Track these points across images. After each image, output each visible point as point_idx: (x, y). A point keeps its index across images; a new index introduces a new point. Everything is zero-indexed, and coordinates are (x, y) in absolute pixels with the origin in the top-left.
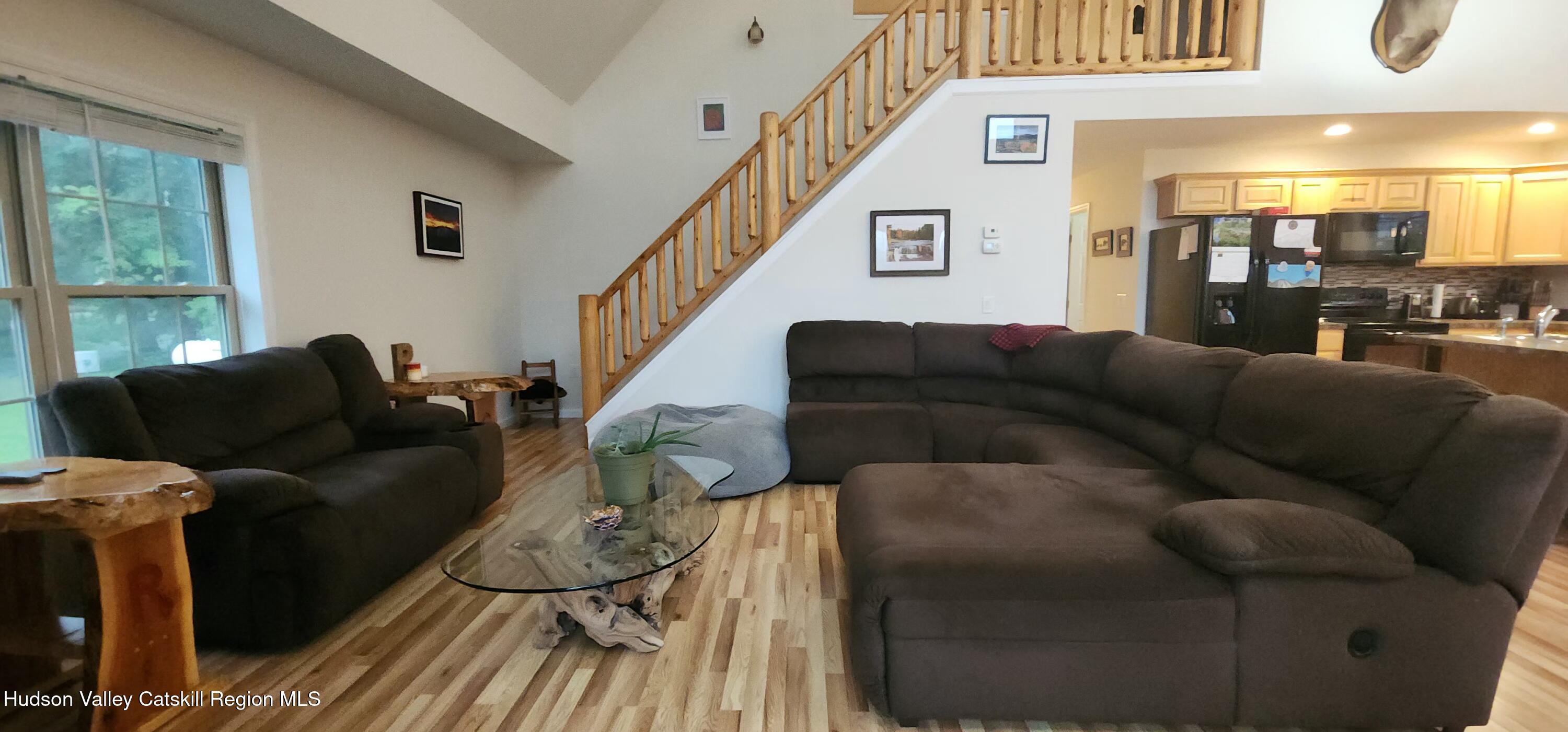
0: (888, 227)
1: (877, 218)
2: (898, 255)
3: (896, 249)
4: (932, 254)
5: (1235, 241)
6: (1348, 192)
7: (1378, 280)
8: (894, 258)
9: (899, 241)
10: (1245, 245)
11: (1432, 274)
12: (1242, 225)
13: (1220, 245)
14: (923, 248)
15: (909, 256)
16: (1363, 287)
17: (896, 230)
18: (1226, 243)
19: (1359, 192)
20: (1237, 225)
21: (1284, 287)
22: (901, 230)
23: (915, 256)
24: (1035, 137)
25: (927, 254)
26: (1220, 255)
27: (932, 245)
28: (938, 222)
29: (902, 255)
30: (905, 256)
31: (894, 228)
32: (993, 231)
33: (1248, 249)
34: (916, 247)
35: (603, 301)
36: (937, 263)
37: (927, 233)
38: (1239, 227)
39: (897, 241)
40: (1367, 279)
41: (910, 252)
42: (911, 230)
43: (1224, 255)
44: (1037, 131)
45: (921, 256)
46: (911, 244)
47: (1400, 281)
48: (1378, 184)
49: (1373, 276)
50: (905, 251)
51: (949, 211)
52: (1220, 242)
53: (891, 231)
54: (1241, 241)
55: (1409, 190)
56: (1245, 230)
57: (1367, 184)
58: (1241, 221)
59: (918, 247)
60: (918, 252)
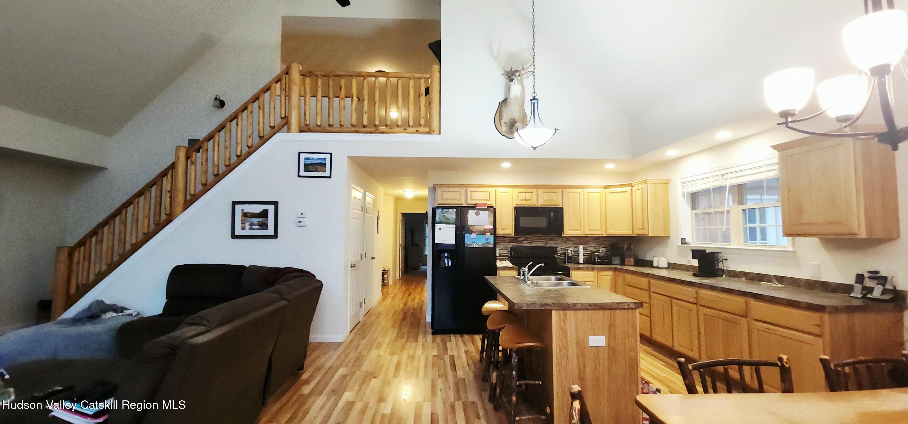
0: (243, 210)
1: (236, 205)
2: (247, 226)
3: (247, 223)
4: (267, 226)
5: (447, 221)
6: (523, 196)
7: (554, 242)
8: (245, 227)
9: (249, 219)
10: (453, 224)
11: (580, 240)
12: (451, 213)
13: (440, 223)
14: (262, 222)
15: (254, 227)
16: (546, 246)
17: (247, 212)
18: (443, 222)
19: (528, 196)
20: (448, 213)
21: (475, 247)
22: (250, 213)
23: (258, 227)
24: (325, 164)
25: (264, 226)
26: (440, 229)
27: (267, 221)
28: (271, 209)
29: (250, 226)
30: (252, 227)
31: (246, 211)
32: (302, 214)
33: (454, 226)
34: (258, 222)
35: (71, 251)
36: (270, 231)
37: (264, 214)
38: (449, 214)
39: (247, 218)
40: (548, 242)
41: (254, 225)
42: (255, 212)
43: (442, 228)
44: (326, 161)
45: (261, 227)
46: (256, 220)
47: (565, 243)
48: (538, 192)
49: (550, 240)
50: (252, 224)
51: (277, 202)
52: (439, 222)
53: (244, 213)
54: (450, 221)
55: (554, 197)
56: (452, 215)
57: (532, 192)
58: (450, 210)
59: (259, 222)
60: (259, 225)
